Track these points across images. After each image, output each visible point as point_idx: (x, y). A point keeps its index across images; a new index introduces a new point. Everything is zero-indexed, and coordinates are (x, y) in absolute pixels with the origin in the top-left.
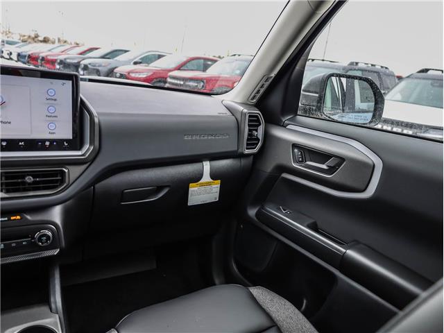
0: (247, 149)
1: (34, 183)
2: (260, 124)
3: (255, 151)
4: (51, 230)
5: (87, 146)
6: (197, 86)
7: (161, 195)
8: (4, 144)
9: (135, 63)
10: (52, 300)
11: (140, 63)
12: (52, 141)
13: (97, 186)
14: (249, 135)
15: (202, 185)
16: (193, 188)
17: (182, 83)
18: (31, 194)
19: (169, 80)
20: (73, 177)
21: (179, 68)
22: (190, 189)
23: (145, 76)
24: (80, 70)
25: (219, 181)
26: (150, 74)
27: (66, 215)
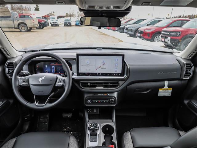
0: (185, 77)
1: (111, 85)
2: (192, 68)
3: (188, 78)
4: (114, 99)
5: (125, 76)
6: (176, 35)
7: (148, 92)
8: (104, 74)
9: (148, 25)
10: (113, 119)
11: (150, 25)
12: (116, 74)
13: (127, 87)
14: (186, 72)
15: (164, 89)
16: (160, 90)
17: (168, 33)
18: (110, 88)
19: (162, 32)
20: (121, 84)
21: (168, 26)
22: (159, 91)
23: (151, 31)
24: (124, 30)
25: (172, 89)
26: (154, 30)
27: (118, 95)
